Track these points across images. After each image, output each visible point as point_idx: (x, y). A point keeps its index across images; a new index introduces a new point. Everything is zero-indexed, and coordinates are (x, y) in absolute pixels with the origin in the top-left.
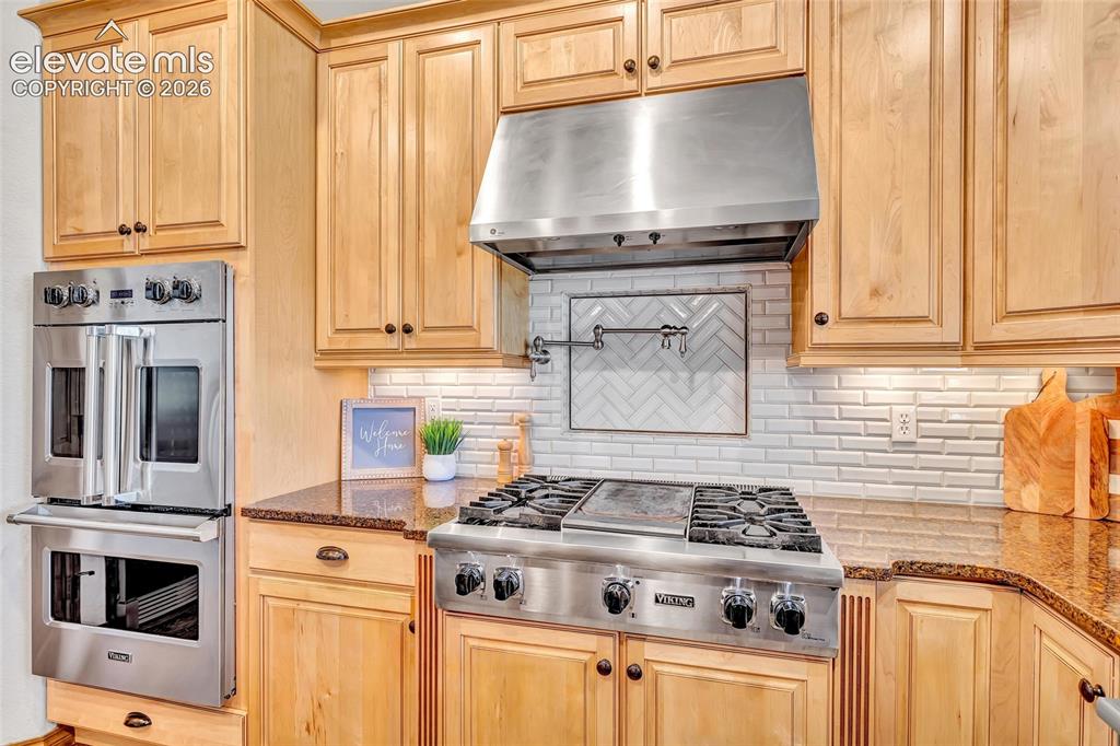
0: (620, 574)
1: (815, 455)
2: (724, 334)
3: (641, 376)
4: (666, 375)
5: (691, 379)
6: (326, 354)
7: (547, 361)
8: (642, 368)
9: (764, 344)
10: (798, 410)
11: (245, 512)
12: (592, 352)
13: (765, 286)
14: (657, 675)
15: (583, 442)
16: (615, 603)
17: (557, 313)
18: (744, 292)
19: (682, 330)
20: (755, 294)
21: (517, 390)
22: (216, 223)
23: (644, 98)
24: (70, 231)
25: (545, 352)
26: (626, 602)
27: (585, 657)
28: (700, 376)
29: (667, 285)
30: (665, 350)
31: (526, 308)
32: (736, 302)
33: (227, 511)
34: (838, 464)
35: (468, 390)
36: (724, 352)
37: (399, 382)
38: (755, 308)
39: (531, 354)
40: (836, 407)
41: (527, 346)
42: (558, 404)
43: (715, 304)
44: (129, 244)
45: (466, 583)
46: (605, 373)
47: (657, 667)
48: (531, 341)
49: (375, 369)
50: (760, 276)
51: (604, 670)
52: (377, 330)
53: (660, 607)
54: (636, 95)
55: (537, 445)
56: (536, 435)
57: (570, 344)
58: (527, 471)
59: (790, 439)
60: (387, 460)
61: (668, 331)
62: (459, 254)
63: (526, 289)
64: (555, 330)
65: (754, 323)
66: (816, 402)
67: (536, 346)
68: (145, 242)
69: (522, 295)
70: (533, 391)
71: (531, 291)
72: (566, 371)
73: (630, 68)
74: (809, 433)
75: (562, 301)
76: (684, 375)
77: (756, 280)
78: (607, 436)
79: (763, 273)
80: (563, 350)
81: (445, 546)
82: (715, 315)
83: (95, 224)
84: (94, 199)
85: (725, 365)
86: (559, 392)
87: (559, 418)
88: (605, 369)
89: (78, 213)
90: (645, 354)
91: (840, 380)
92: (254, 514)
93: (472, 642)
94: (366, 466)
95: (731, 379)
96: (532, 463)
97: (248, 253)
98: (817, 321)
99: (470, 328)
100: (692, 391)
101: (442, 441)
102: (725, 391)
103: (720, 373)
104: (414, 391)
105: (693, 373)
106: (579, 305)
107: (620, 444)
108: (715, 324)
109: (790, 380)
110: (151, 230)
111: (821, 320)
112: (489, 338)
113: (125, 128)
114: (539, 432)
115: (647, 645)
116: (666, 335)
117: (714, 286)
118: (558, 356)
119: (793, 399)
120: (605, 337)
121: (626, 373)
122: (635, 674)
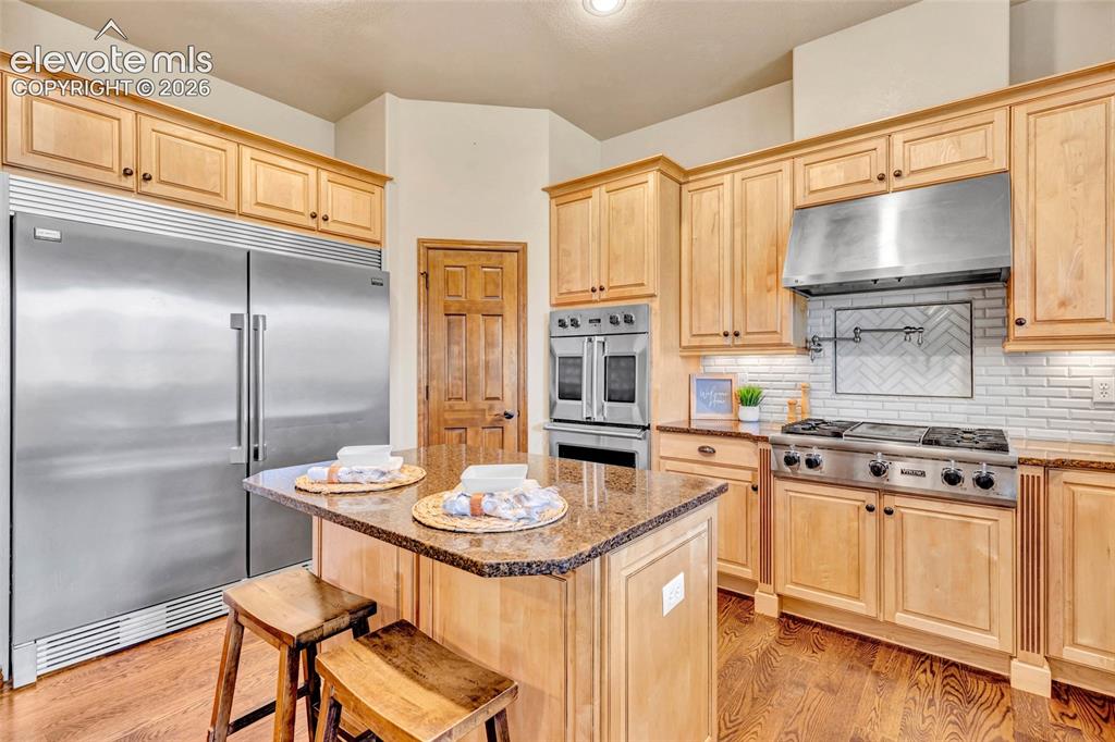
0: (879, 459)
1: (1028, 411)
2: (954, 331)
3: (888, 359)
4: (908, 359)
5: (928, 360)
6: (685, 348)
7: (820, 350)
8: (889, 354)
9: (985, 337)
10: (1012, 380)
11: (659, 428)
12: (852, 344)
13: (985, 299)
14: (902, 514)
15: (845, 402)
16: (877, 471)
17: (827, 321)
18: (970, 302)
19: (920, 330)
20: (976, 304)
21: (800, 369)
22: (642, 284)
23: (891, 194)
24: (564, 291)
25: (819, 345)
26: (884, 472)
27: (859, 503)
28: (935, 359)
29: (910, 300)
30: (907, 343)
31: (805, 318)
32: (964, 310)
33: (648, 427)
34: (1047, 418)
35: (766, 369)
36: (954, 344)
37: (721, 364)
38: (977, 314)
39: (810, 346)
40: (1045, 379)
41: (807, 341)
42: (829, 377)
43: (946, 310)
44: (595, 296)
45: (790, 461)
46: (861, 358)
47: (902, 510)
48: (810, 338)
49: (704, 357)
50: (981, 292)
51: (870, 509)
52: (718, 335)
53: (904, 476)
54: (885, 193)
55: (814, 402)
56: (813, 396)
57: (835, 340)
58: (807, 417)
59: (1007, 400)
60: (716, 409)
61: (909, 330)
62: (769, 291)
63: (806, 306)
64: (825, 331)
65: (977, 323)
66: (1027, 375)
67: (814, 342)
68: (604, 295)
69: (804, 310)
70: (812, 369)
71: (809, 307)
72: (832, 357)
73: (881, 178)
74: (1022, 396)
75: (831, 313)
76: (922, 358)
77: (979, 295)
78: (864, 397)
79: (983, 290)
80: (831, 344)
81: (777, 444)
82: (946, 318)
83: (577, 287)
84: (577, 274)
85: (955, 351)
86: (829, 368)
87: (829, 386)
88: (860, 355)
89: (568, 282)
90: (893, 344)
91: (1048, 360)
92: (662, 429)
93: (791, 494)
94: (705, 412)
95: (959, 362)
96: (810, 413)
97: (658, 298)
98: (1017, 323)
99: (775, 332)
100: (929, 369)
101: (750, 399)
102: (955, 369)
103: (951, 357)
104: (729, 369)
105: (929, 356)
106: (842, 315)
107: (875, 403)
108: (946, 325)
109: (1006, 361)
110: (606, 289)
111: (1020, 323)
112: (788, 337)
113: (593, 240)
114: (814, 394)
115: (896, 498)
116: (907, 333)
117: (944, 299)
118: (828, 348)
119: (1008, 373)
120: (862, 335)
121: (878, 358)
122: (889, 512)
